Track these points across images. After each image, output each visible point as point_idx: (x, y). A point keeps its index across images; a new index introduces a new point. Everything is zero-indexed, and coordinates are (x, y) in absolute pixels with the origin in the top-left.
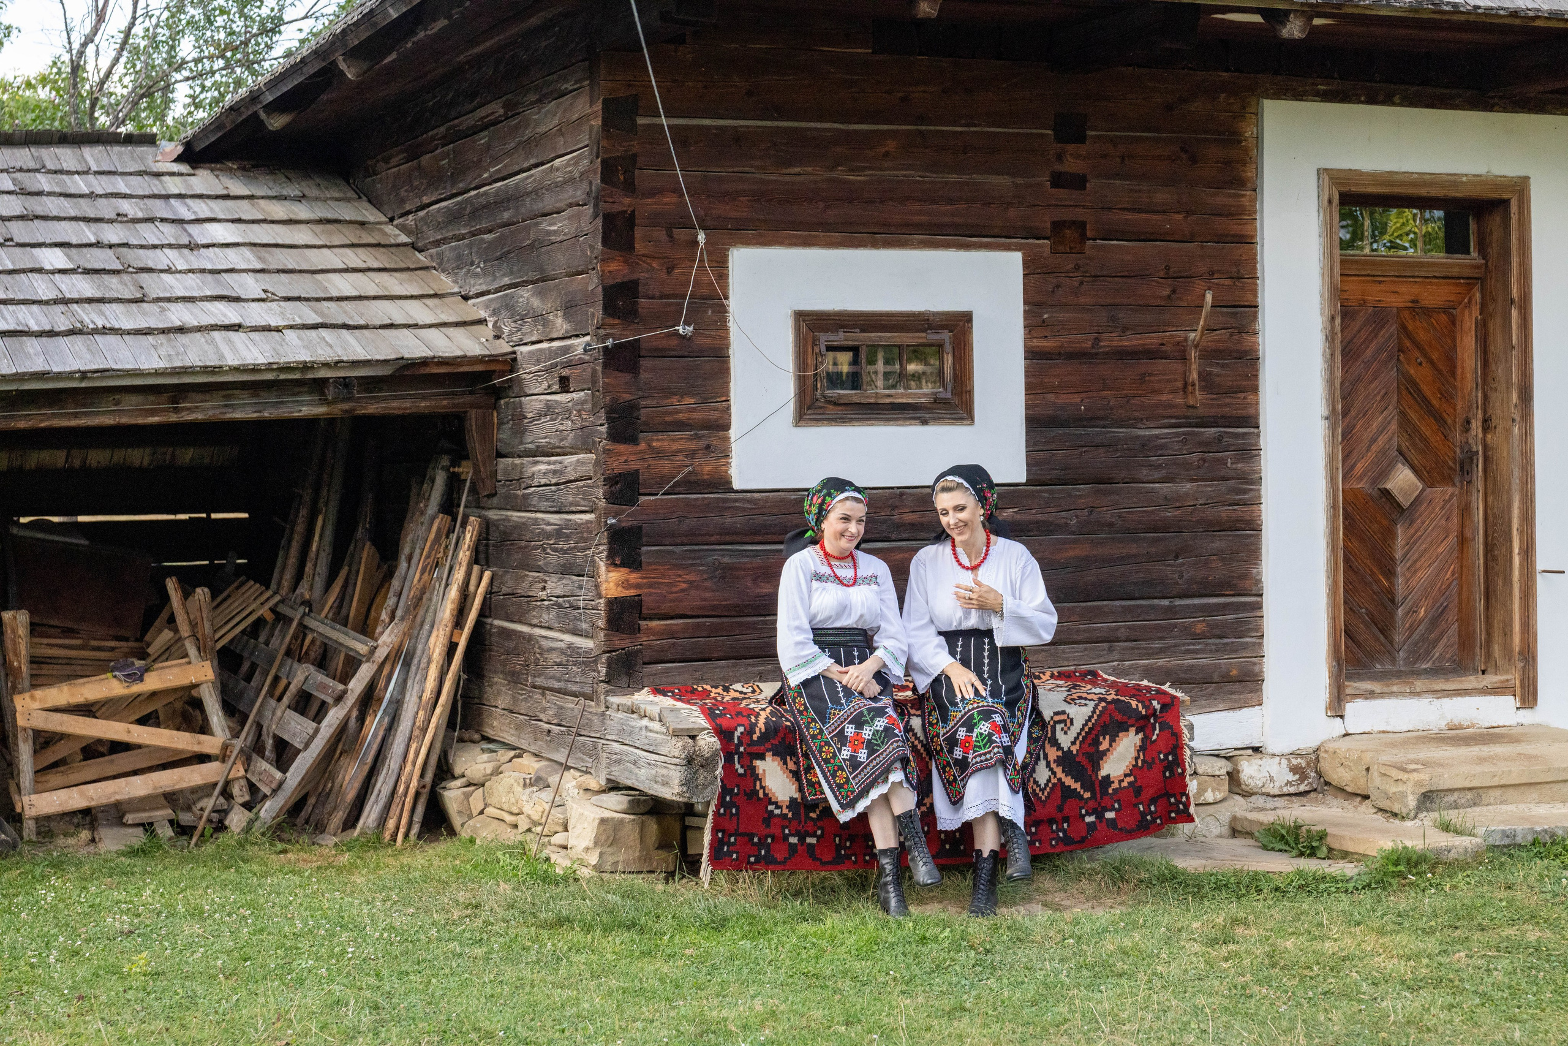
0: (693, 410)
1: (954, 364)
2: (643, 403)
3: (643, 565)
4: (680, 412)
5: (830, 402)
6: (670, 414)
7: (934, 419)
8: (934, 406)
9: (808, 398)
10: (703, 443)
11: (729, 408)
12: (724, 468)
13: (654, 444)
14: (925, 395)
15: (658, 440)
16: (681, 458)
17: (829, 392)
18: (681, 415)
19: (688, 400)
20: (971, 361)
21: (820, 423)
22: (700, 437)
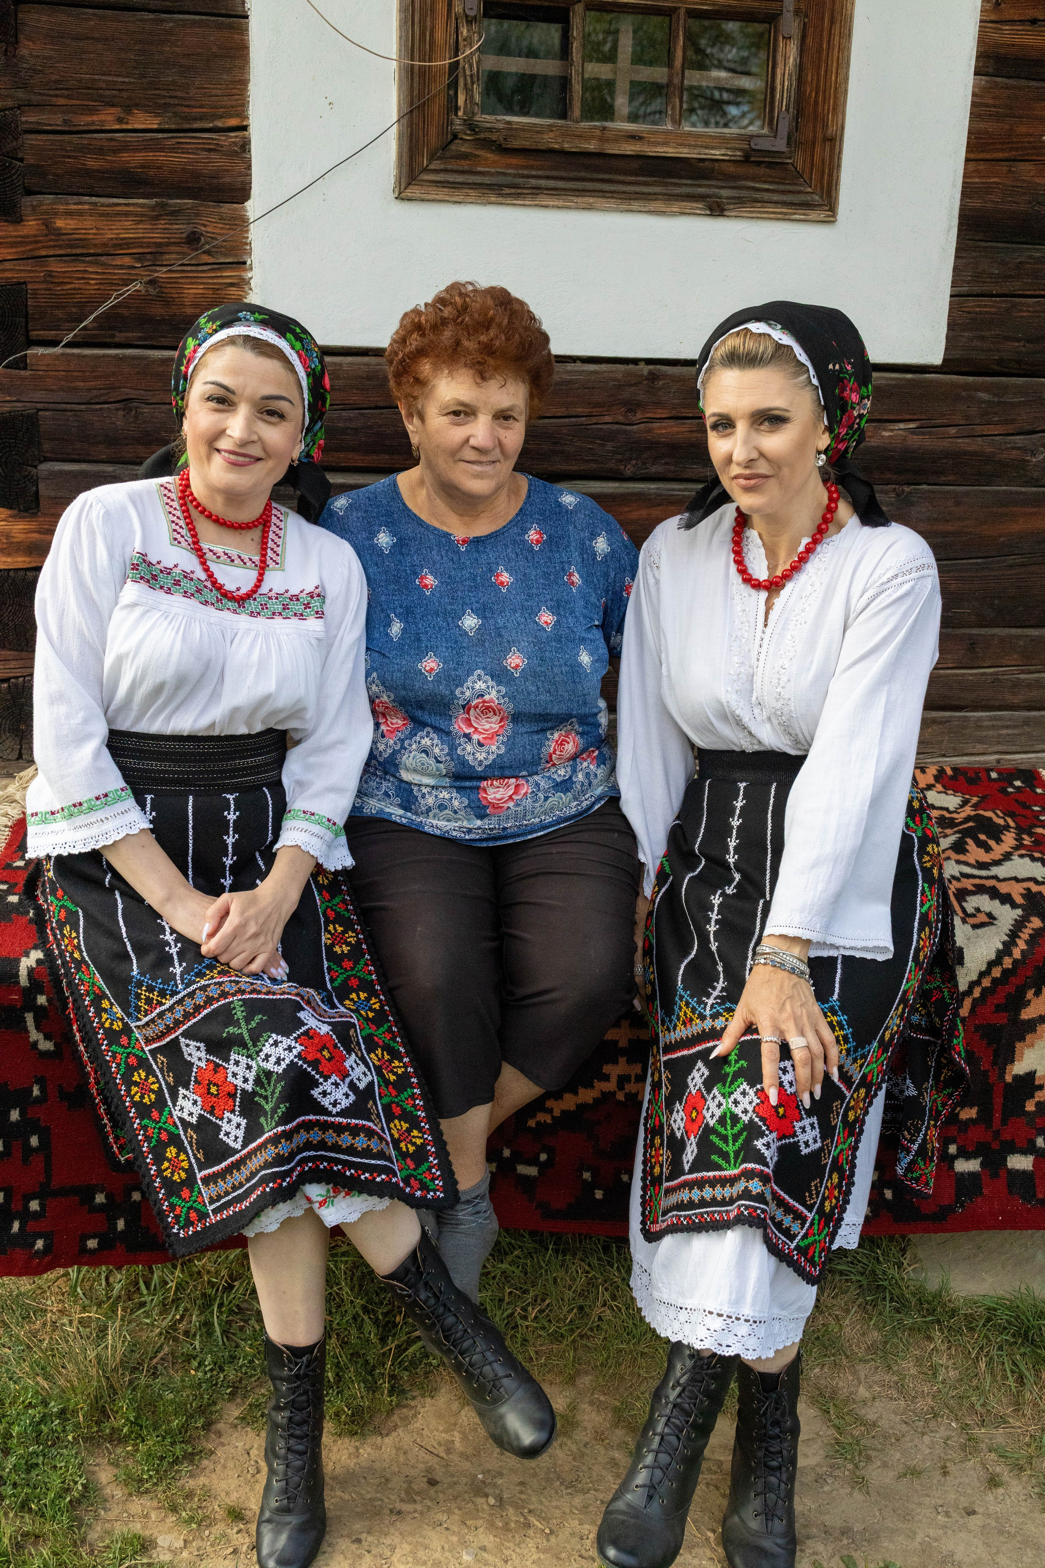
0: (148, 146)
1: (801, 68)
2: (30, 118)
3: (43, 502)
4: (125, 147)
5: (487, 144)
6: (101, 151)
7: (740, 202)
8: (742, 170)
9: (433, 131)
10: (181, 228)
11: (245, 146)
12: (233, 291)
13: (59, 223)
14: (724, 141)
15: (69, 214)
16: (127, 261)
17: (485, 119)
18: (125, 156)
19: (142, 120)
20: (844, 64)
21: (459, 196)
22: (175, 213)
